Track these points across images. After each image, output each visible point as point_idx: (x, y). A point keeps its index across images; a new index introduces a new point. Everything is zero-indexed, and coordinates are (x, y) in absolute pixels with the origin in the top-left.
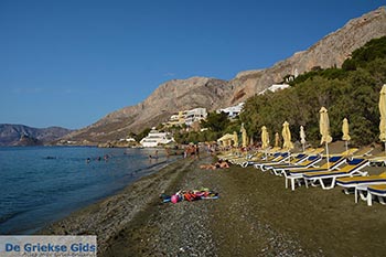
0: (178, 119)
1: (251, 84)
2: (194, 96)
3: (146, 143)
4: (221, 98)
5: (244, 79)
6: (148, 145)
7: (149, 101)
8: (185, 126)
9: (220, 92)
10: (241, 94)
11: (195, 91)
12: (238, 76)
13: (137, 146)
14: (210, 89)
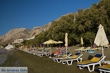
0: (16, 41)
1: (37, 30)
2: (21, 33)
3: (7, 48)
4: (29, 34)
5: (36, 29)
6: (8, 48)
7: (7, 35)
8: (18, 43)
9: (29, 32)
10: (35, 33)
11: (21, 32)
12: (34, 28)
13: (4, 49)
14: (26, 31)
